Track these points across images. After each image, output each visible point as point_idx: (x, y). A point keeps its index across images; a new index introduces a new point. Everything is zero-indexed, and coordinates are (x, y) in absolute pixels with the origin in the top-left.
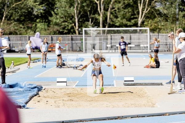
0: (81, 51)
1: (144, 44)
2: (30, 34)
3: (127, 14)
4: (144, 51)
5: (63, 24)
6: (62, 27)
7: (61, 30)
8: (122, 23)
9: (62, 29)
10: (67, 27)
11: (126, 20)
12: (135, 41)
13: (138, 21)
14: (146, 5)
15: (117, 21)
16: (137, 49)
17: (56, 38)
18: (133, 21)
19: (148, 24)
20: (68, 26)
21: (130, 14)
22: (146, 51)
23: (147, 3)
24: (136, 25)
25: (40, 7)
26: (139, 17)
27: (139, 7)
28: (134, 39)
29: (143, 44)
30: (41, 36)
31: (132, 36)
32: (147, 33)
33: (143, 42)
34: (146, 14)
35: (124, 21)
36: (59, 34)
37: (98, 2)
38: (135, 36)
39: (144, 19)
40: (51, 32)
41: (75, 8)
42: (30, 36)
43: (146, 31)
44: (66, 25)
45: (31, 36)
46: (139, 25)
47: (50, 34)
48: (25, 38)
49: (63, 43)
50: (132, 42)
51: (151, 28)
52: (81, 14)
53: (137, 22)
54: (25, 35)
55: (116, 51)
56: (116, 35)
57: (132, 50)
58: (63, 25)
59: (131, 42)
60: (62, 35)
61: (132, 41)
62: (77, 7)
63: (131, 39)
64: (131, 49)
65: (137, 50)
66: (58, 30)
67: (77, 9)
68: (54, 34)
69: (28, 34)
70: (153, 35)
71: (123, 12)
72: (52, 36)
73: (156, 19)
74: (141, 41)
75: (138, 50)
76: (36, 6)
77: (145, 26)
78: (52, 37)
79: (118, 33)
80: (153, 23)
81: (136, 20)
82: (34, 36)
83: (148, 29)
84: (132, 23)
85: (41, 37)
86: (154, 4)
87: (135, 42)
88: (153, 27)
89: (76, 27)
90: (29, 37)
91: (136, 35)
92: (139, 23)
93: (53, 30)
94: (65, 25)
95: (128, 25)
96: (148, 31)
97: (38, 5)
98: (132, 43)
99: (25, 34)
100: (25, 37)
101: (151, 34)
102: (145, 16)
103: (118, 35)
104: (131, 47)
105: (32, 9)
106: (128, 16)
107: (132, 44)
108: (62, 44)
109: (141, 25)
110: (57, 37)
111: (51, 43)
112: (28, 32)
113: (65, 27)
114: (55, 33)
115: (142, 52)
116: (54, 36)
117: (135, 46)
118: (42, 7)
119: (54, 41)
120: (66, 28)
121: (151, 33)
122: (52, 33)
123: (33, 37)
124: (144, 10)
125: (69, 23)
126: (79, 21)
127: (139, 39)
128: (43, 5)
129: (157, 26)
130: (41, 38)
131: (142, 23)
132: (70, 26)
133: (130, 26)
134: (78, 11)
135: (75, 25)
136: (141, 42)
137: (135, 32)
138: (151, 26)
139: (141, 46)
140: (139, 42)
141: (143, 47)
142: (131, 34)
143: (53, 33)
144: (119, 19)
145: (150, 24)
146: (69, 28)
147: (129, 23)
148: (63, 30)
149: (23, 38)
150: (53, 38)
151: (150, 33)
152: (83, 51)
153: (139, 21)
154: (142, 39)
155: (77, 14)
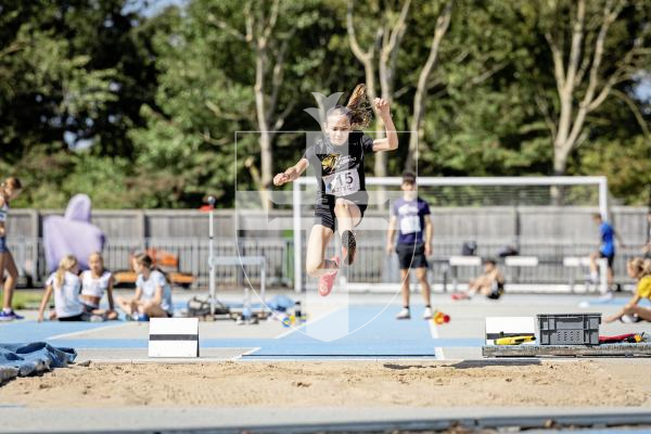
0: (284, 286)
1: (580, 256)
2: (43, 207)
3: (504, 111)
4: (580, 288)
5: (201, 158)
6: (196, 171)
7: (191, 189)
8: (480, 155)
9: (196, 181)
10: (220, 172)
11: (496, 144)
12: (540, 241)
13: (551, 146)
14: (594, 73)
15: (452, 148)
16: (545, 278)
17: (165, 222)
18: (530, 149)
19: (602, 160)
20: (222, 167)
21: (517, 112)
22: (592, 288)
23: (597, 61)
24: (543, 166)
25: (93, 79)
26: (557, 128)
27: (560, 81)
28: (536, 233)
29: (576, 256)
30: (95, 212)
31: (524, 219)
32: (597, 203)
33: (575, 246)
34: (592, 114)
35: (490, 146)
36: (182, 204)
37: (365, 58)
38: (542, 217)
39: (584, 137)
40: (143, 196)
41: (259, 86)
42: (43, 212)
43: (594, 196)
44: (213, 166)
45: (48, 215)
46: (558, 166)
47: (138, 206)
48: (23, 220)
49: (199, 248)
50: (526, 247)
51: (617, 181)
52: (287, 112)
53: (549, 153)
54: (23, 207)
55: (450, 287)
56: (451, 214)
57: (525, 282)
58: (199, 165)
59: (519, 247)
60: (193, 212)
61: (524, 240)
62: (268, 78)
63: (518, 231)
64: (522, 278)
65: (549, 283)
66: (175, 189)
67: (267, 90)
68: (159, 206)
69: (36, 204)
70: (623, 214)
71: (483, 104)
72: (150, 213)
73: (639, 140)
74: (567, 241)
75: (555, 283)
76: (75, 72)
77: (585, 170)
78: (147, 220)
79: (460, 204)
80: (625, 160)
81: (546, 142)
82: (63, 215)
83: (601, 181)
84: (528, 157)
85: (96, 217)
86: (629, 69)
87: (538, 246)
88: (625, 173)
89: (260, 174)
90: (41, 219)
91: (547, 213)
92: (560, 156)
93: (151, 188)
94: (208, 163)
95: (508, 163)
96: (603, 193)
97: (83, 71)
98: (522, 251)
99: (24, 202)
100: (19, 216)
101: (617, 209)
102: (585, 124)
103: (461, 214)
104: (518, 269)
105: (57, 86)
106: (508, 126)
107: (526, 255)
108: (195, 252)
109: (568, 165)
110: (171, 217)
111: (143, 247)
112: (35, 195)
113: (211, 175)
114: (161, 202)
115: (573, 293)
116: (158, 217)
117: (541, 262)
118: (105, 79)
119: (160, 236)
120: (215, 180)
121: (614, 201)
122: (147, 200)
123: (59, 219)
124: (583, 98)
125: (227, 154)
126: (274, 147)
127: (558, 232)
128: (111, 72)
129: (642, 173)
130: (98, 225)
131: (571, 160)
132: (234, 167)
133: (518, 171)
134: (272, 100)
135: (258, 164)
136: (567, 247)
137: (540, 196)
138: (616, 171)
139: (570, 262)
140: (557, 247)
141: (574, 268)
142: (522, 209)
143: (154, 203)
144: (464, 137)
145: (612, 160)
146: (231, 177)
147: (511, 158)
148: (201, 189)
149: (14, 220)
150: (154, 222)
151: (609, 205)
152: (293, 288)
153: (560, 147)
154: (573, 234)
155: (269, 113)
